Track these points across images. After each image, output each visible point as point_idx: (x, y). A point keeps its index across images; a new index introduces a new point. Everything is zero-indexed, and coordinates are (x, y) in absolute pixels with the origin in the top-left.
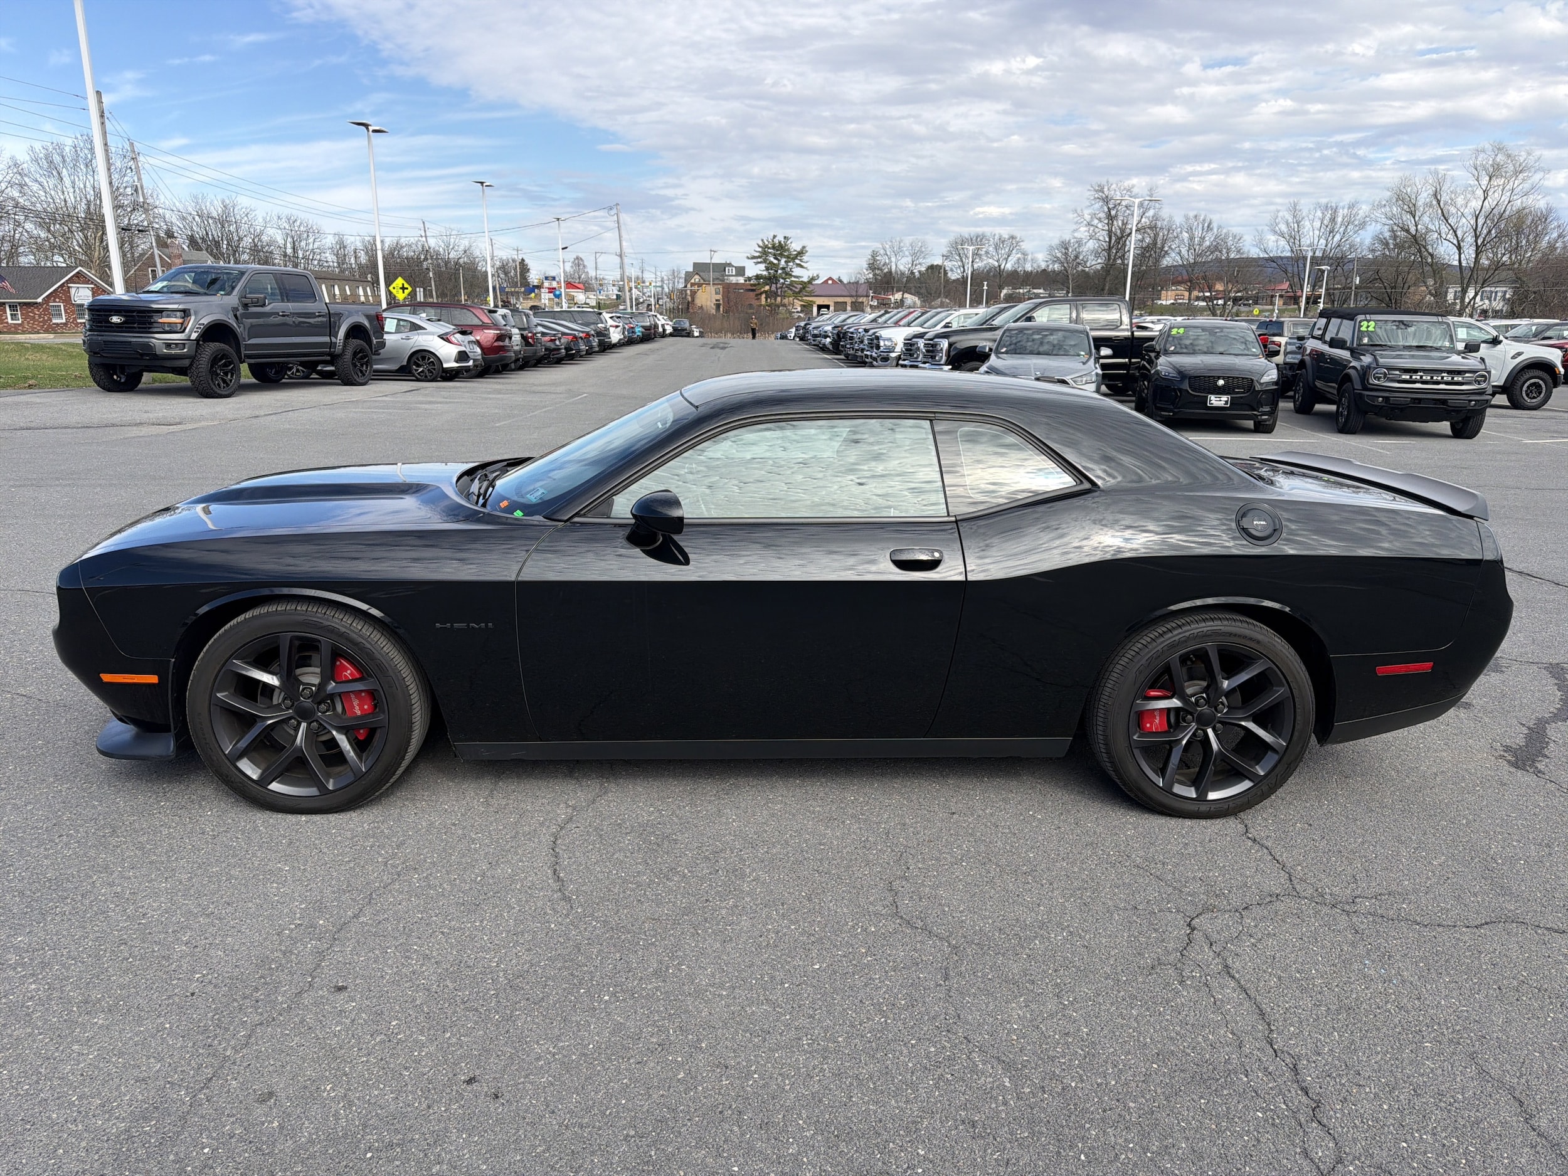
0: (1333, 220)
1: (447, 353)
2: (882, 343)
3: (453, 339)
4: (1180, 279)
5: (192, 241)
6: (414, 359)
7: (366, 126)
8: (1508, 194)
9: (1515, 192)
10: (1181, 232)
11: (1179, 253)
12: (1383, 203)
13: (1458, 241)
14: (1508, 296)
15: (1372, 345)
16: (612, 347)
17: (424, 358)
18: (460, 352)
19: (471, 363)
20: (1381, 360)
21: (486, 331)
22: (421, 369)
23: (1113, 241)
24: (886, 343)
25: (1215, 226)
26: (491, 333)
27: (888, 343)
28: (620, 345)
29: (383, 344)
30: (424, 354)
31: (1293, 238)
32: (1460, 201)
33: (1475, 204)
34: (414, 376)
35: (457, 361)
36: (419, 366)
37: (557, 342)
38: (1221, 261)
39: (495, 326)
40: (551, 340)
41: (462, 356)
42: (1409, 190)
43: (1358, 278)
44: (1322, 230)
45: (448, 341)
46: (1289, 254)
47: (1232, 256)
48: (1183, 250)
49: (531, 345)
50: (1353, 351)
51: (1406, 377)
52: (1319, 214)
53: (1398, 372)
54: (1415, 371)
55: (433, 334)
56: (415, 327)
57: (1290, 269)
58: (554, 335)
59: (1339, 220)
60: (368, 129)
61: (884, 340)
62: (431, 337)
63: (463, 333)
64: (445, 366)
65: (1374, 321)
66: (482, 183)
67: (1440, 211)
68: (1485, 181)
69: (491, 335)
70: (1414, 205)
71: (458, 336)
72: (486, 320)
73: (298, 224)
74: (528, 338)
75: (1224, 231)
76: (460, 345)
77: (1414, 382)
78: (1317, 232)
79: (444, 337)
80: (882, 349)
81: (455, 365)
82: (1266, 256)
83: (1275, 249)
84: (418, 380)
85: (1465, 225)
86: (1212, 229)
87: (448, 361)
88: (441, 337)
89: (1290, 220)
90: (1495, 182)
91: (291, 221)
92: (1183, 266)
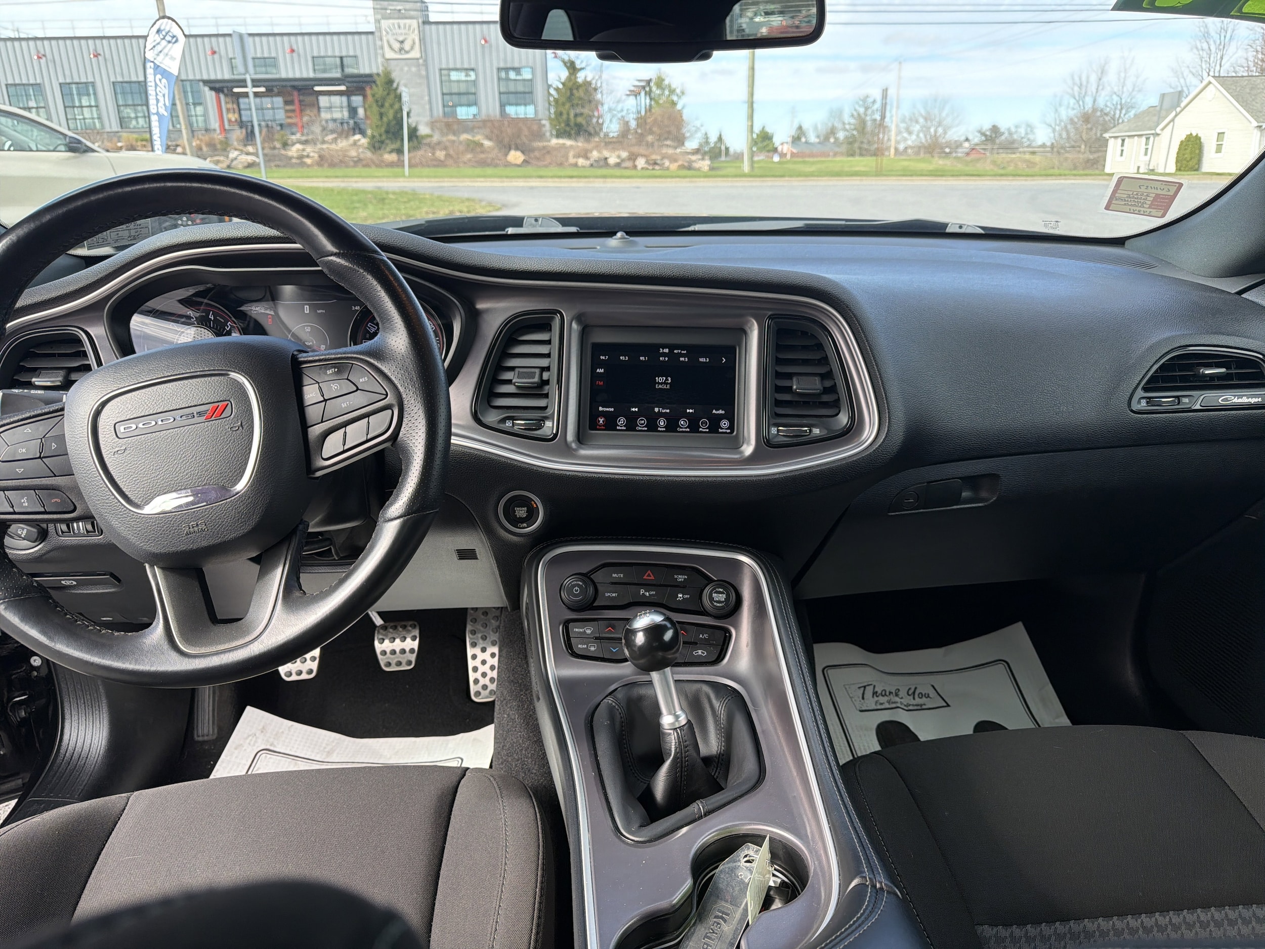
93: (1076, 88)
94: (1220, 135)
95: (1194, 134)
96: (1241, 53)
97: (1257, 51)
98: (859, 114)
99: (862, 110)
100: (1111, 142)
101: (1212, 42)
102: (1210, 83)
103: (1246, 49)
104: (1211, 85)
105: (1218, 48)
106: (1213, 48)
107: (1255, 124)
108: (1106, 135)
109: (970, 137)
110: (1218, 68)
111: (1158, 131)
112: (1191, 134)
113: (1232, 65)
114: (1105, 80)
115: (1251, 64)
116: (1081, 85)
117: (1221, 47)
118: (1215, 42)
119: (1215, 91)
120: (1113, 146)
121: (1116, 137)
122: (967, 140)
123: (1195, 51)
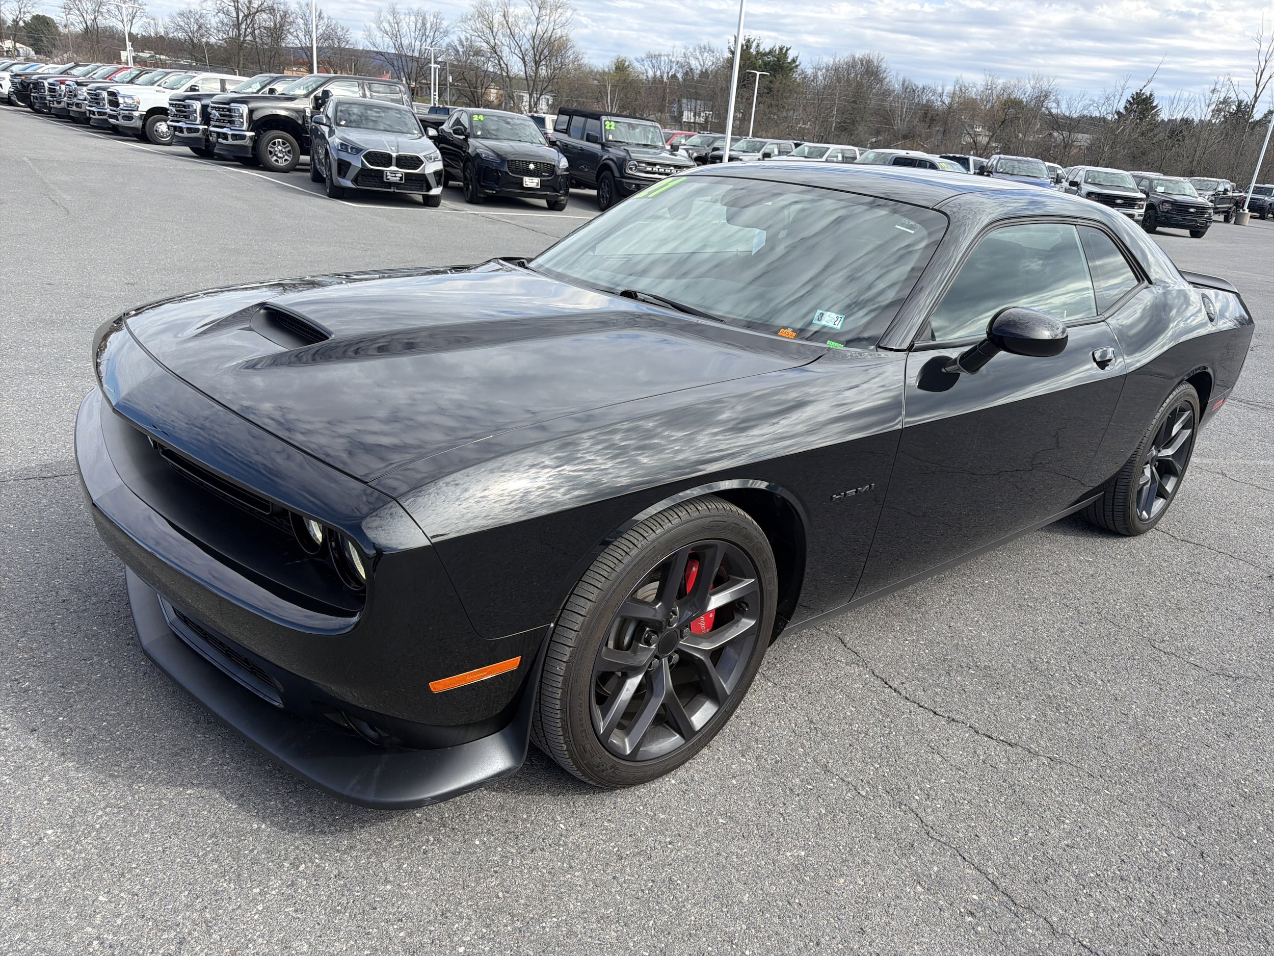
0: (424, 24)
2: (121, 100)
4: (301, 61)
8: (553, 23)
9: (557, 22)
10: (297, 18)
11: (297, 37)
12: (469, 17)
13: (523, 55)
14: (550, 103)
15: (615, 141)
20: (632, 155)
23: (241, 18)
24: (126, 100)
25: (324, 15)
27: (129, 101)
31: (396, 36)
32: (521, 23)
33: (532, 28)
38: (333, 48)
42: (487, 8)
43: (451, 77)
44: (417, 33)
46: (393, 51)
47: (343, 46)
48: (300, 35)
50: (603, 145)
51: (649, 169)
52: (413, 18)
53: (644, 165)
54: (654, 164)
57: (396, 63)
59: (428, 26)
61: (124, 97)
65: (615, 122)
67: (508, 31)
68: (536, 10)
70: (491, 22)
75: (334, 22)
77: (654, 173)
78: (413, 34)
80: (121, 106)
82: (376, 50)
83: (382, 44)
85: (526, 45)
86: (323, 18)
89: (391, 21)
90: (544, 12)
92: (302, 48)
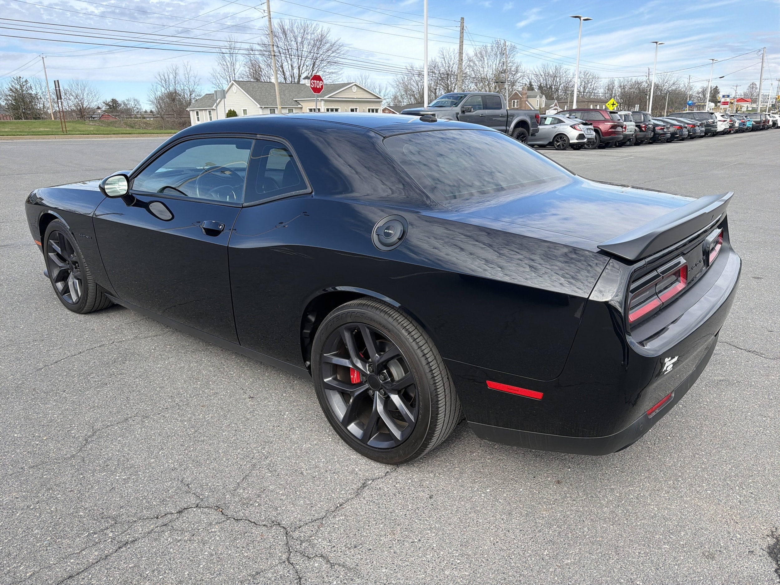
1: (573, 135)
3: (577, 127)
5: (540, 88)
6: (556, 138)
7: (579, 17)
16: (716, 134)
17: (561, 138)
18: (580, 134)
19: (585, 140)
21: (605, 123)
22: (559, 144)
26: (609, 124)
28: (725, 133)
29: (537, 131)
30: (561, 135)
34: (555, 147)
35: (577, 139)
36: (558, 142)
37: (665, 130)
39: (612, 120)
40: (661, 129)
41: (581, 136)
45: (575, 128)
49: (643, 131)
55: (567, 125)
56: (560, 121)
58: (664, 126)
60: (580, 19)
62: (566, 127)
63: (585, 124)
64: (571, 142)
66: (656, 43)
69: (609, 125)
71: (581, 126)
72: (607, 117)
73: (589, 74)
74: (642, 127)
76: (582, 131)
79: (573, 127)
81: (576, 141)
84: (557, 149)
87: (572, 139)
88: (571, 126)
91: (585, 74)
93: (163, 82)
94: (245, 111)
95: (232, 110)
96: (242, 68)
97: (250, 68)
98: (16, 89)
99: (18, 87)
100: (191, 113)
101: (227, 62)
102: (233, 84)
103: (244, 66)
104: (234, 85)
105: (231, 65)
106: (228, 64)
107: (259, 106)
108: (188, 109)
109: (100, 106)
110: (233, 75)
111: (214, 107)
112: (231, 110)
113: (240, 74)
114: (178, 77)
115: (249, 74)
116: (165, 80)
117: (232, 64)
118: (229, 62)
119: (236, 87)
120: (193, 115)
121: (193, 110)
122: (99, 108)
123: (220, 65)
